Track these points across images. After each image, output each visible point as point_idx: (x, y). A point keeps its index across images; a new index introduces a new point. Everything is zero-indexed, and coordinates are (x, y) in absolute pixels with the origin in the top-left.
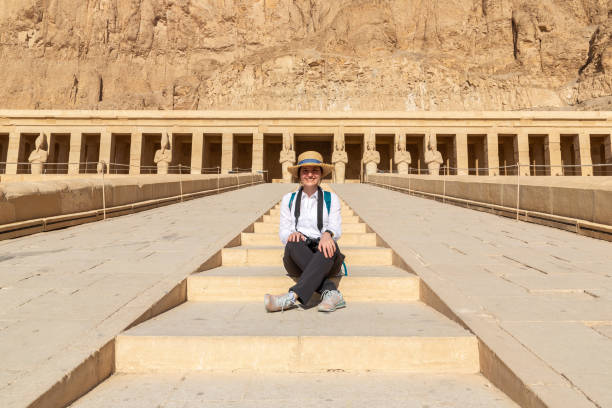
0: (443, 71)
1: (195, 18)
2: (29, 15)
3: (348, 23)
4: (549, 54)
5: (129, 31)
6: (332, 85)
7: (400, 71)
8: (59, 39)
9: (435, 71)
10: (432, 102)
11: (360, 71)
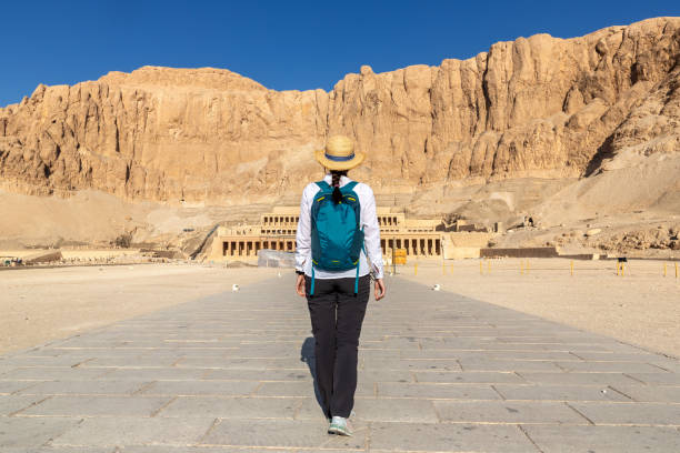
0: (376, 179)
1: (264, 120)
2: (176, 121)
4: (412, 173)
5: (229, 128)
8: (191, 133)
9: (373, 178)
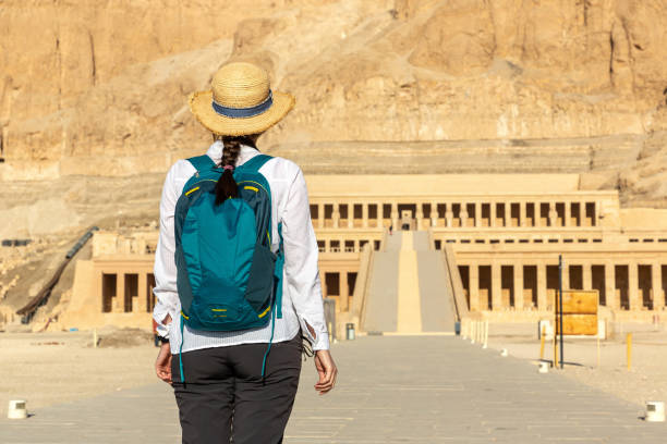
0: (535, 94)
3: (441, 31)
4: (640, 76)
6: (424, 109)
7: (493, 92)
9: (527, 93)
10: (523, 125)
11: (453, 92)
